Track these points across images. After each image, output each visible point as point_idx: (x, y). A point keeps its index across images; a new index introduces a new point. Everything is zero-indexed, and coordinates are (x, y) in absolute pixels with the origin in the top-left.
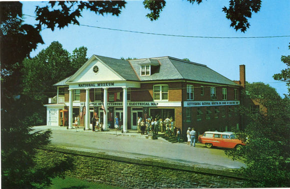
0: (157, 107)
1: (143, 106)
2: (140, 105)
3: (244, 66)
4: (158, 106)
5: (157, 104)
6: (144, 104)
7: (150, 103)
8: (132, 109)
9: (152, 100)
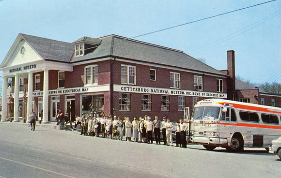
0: (87, 93)
1: (75, 92)
2: (72, 93)
3: (233, 52)
4: (88, 91)
5: (88, 89)
6: (75, 90)
7: (81, 88)
8: (66, 97)
9: (82, 85)
